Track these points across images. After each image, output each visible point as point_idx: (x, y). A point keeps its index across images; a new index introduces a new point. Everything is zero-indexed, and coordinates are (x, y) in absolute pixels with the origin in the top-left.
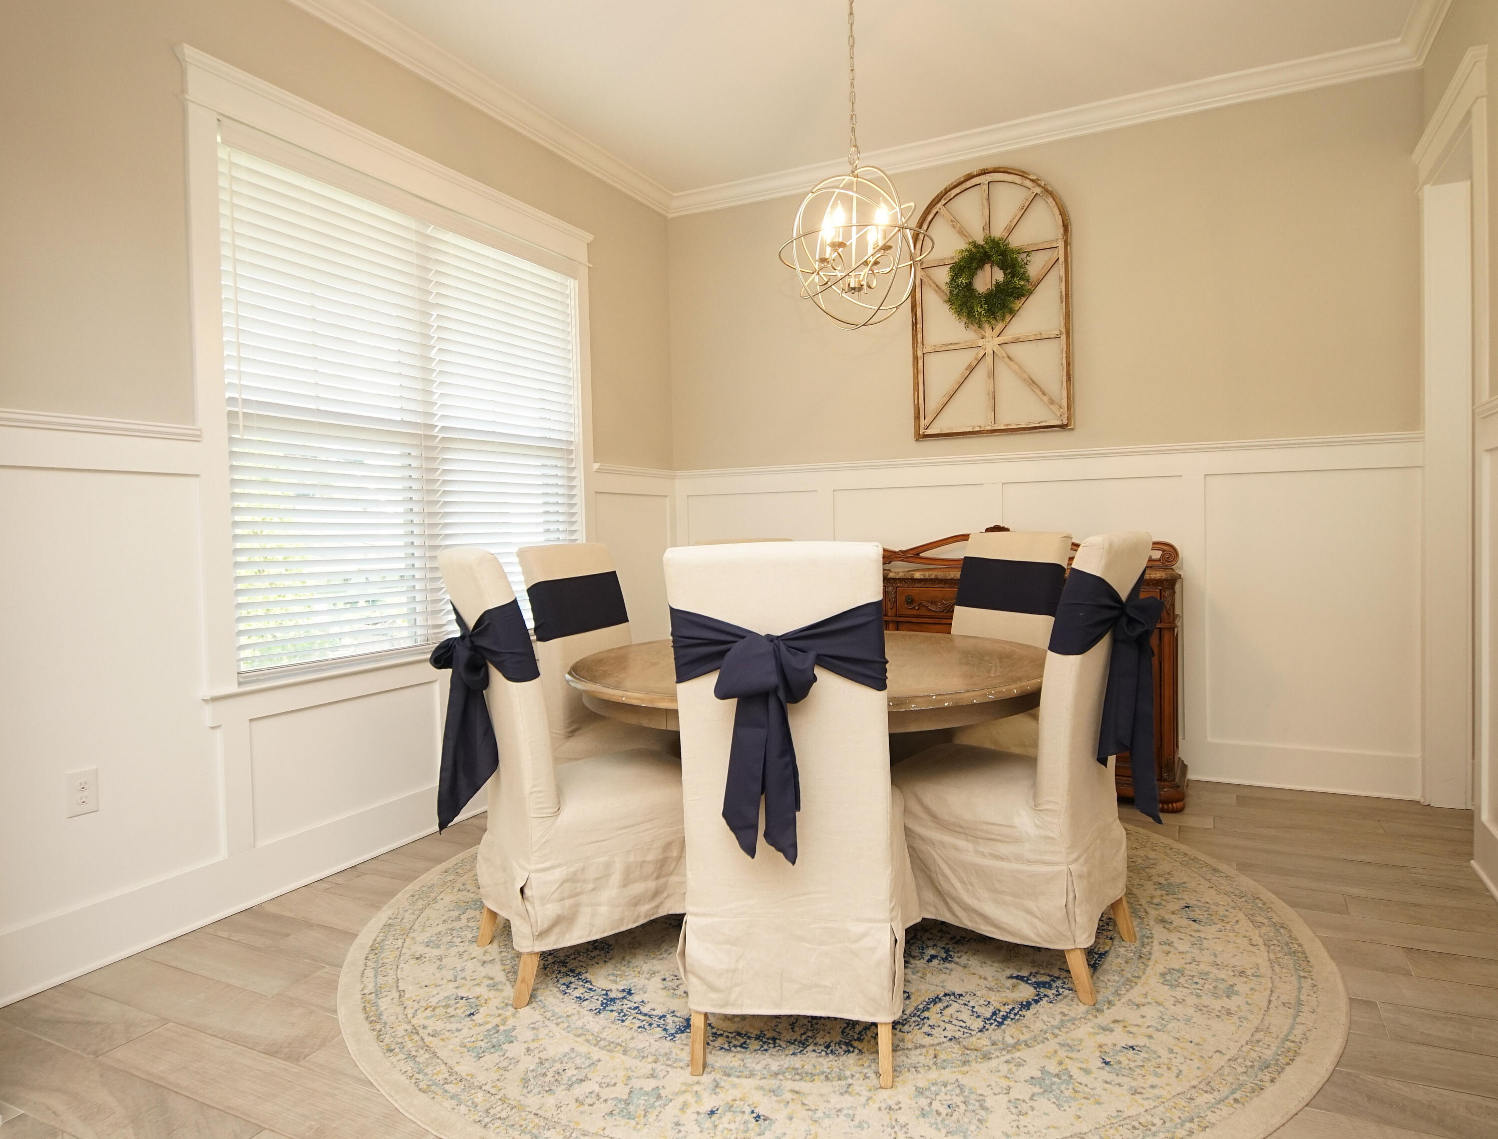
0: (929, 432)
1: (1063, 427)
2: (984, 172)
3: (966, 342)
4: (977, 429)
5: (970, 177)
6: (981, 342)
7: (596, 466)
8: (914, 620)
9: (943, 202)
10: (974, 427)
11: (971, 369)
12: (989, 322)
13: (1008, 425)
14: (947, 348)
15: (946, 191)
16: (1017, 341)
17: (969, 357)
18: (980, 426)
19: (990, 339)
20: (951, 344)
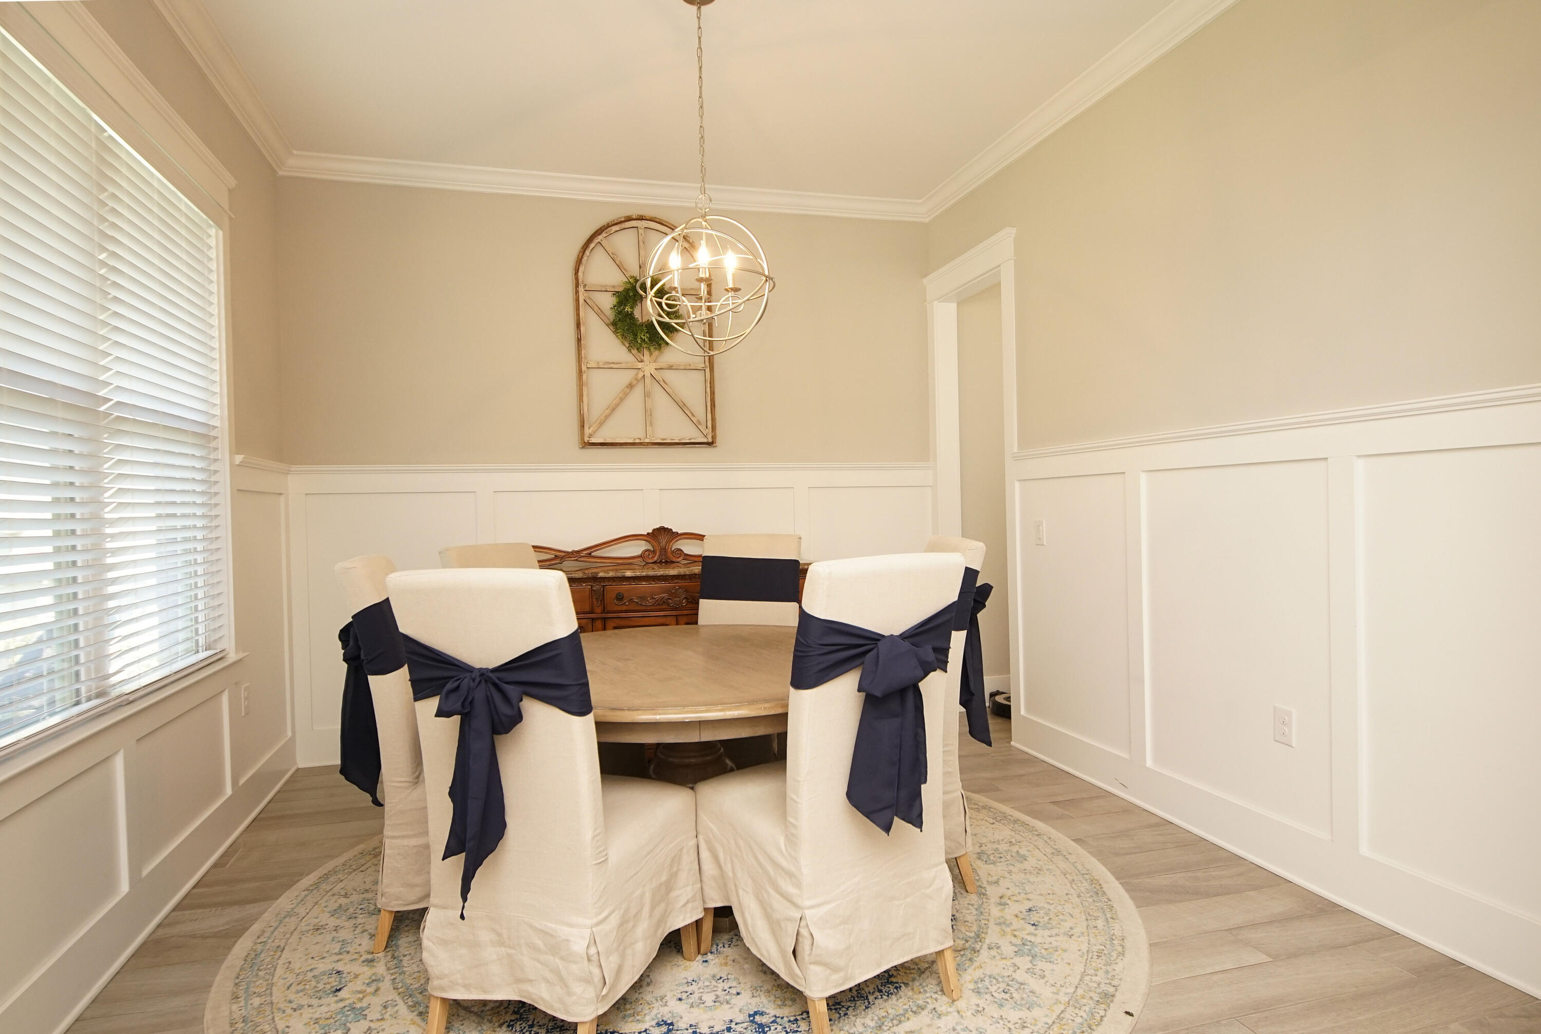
0: (593, 440)
1: (710, 444)
2: (641, 218)
3: (627, 363)
4: (638, 441)
5: (629, 219)
6: (640, 365)
7: (239, 458)
8: (623, 615)
9: (604, 234)
10: (635, 439)
11: (631, 386)
12: (649, 350)
13: (664, 439)
14: (609, 366)
15: (608, 226)
16: (670, 368)
17: (628, 376)
18: (640, 439)
19: (649, 364)
20: (613, 363)
